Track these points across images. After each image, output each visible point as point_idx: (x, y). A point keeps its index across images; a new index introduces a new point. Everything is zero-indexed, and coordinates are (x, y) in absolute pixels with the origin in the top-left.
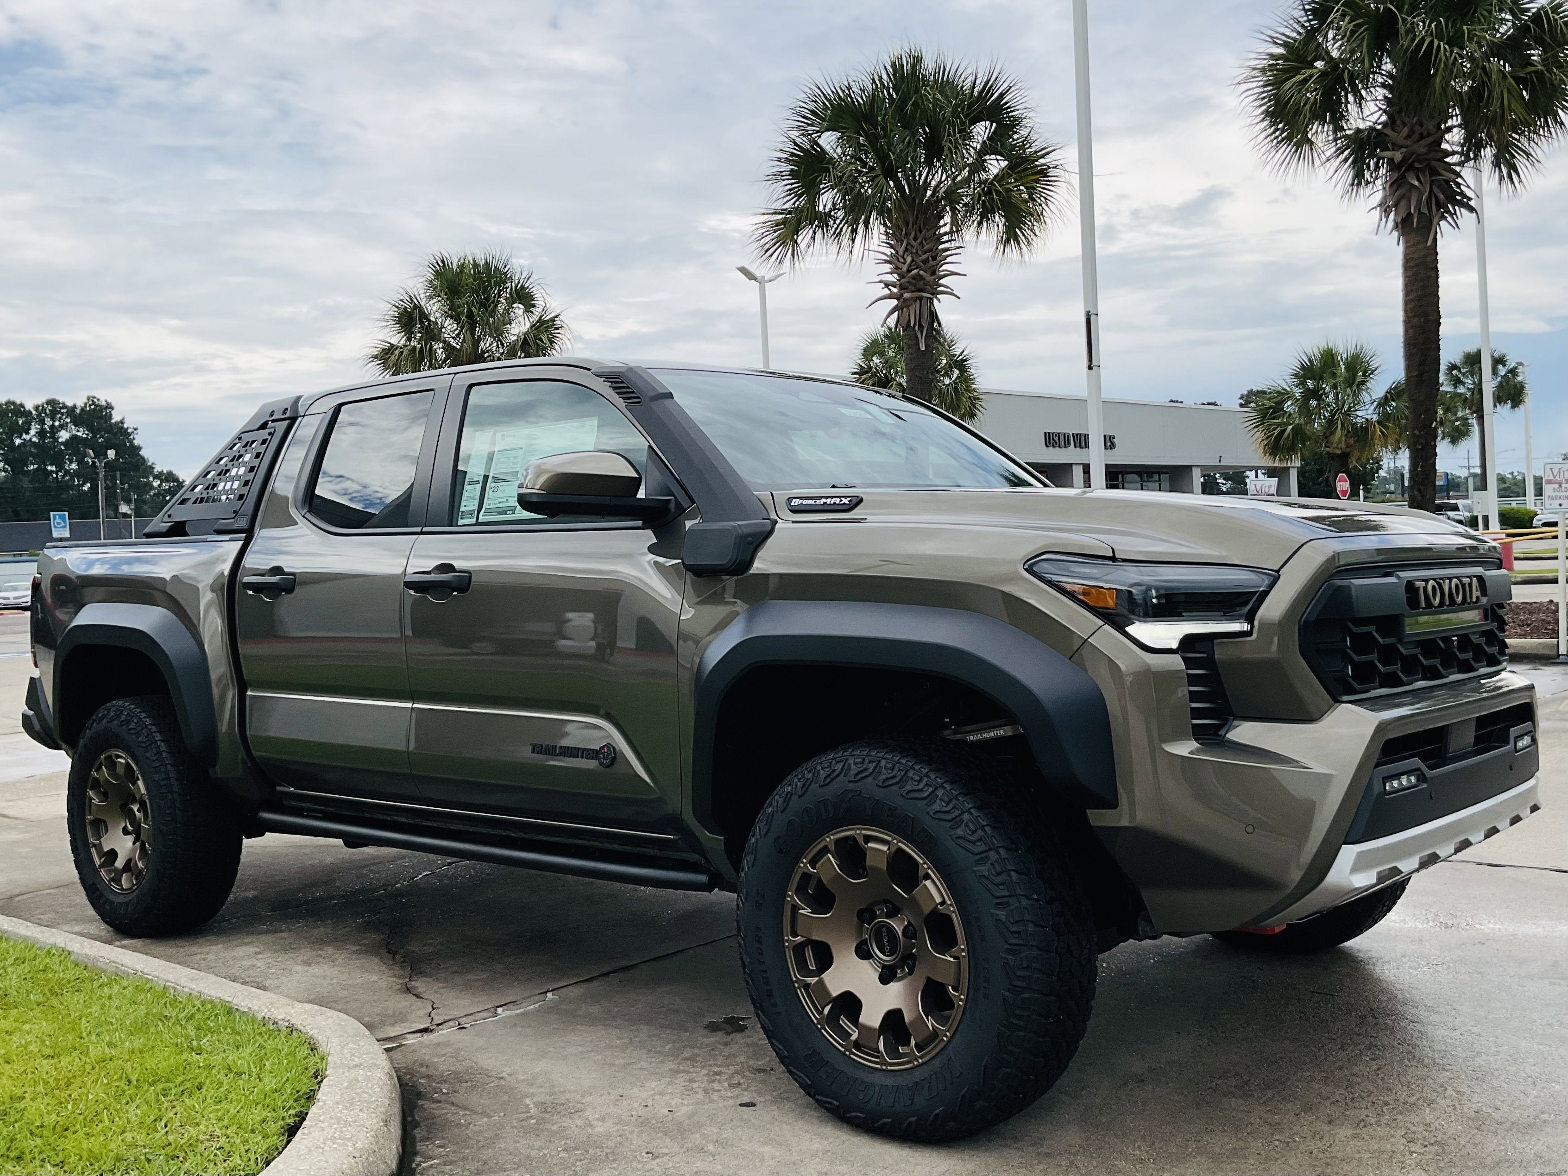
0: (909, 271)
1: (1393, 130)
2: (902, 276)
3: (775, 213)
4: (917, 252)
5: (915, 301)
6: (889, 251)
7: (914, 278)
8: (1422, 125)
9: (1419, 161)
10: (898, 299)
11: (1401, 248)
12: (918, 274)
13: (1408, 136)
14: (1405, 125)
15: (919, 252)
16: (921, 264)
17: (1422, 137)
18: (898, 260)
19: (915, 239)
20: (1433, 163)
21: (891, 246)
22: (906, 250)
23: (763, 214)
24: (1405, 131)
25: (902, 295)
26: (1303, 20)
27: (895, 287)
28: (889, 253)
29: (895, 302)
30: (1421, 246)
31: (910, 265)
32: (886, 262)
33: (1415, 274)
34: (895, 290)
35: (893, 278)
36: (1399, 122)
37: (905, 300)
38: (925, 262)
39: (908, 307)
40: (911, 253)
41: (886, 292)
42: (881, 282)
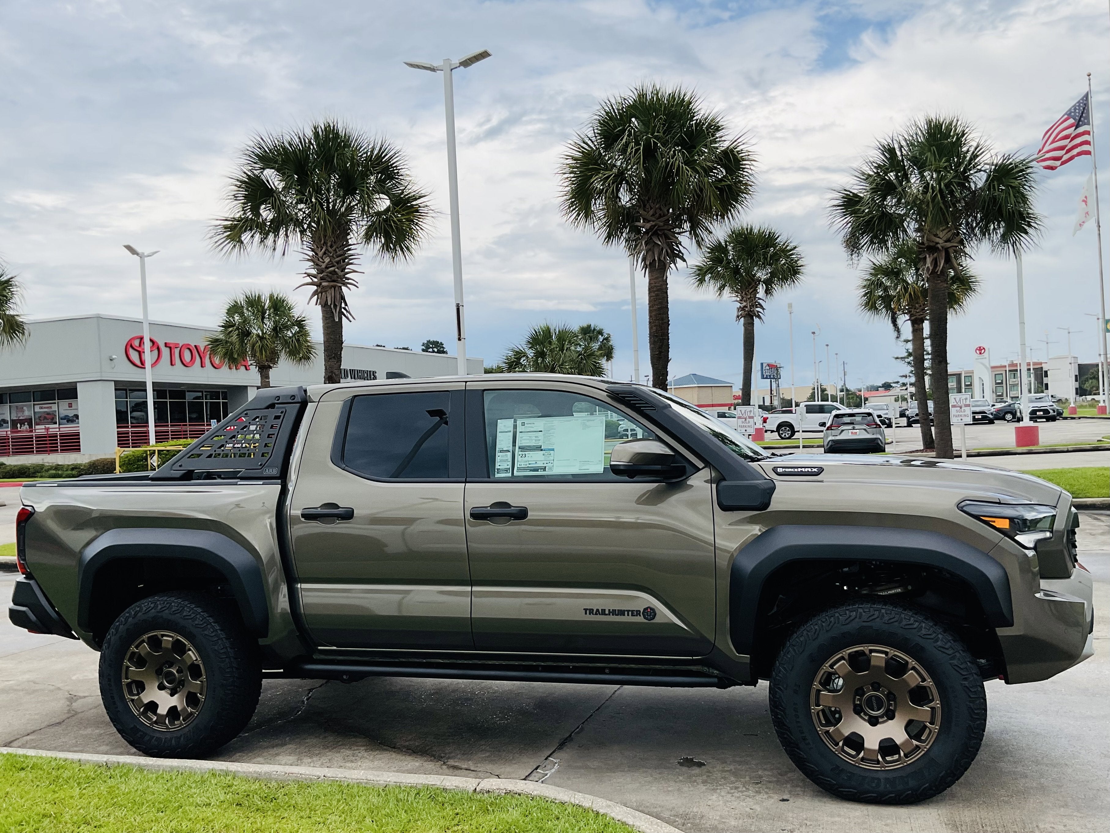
0: (327, 268)
1: (644, 210)
2: (320, 271)
3: (226, 220)
4: (333, 256)
5: (331, 288)
6: (311, 253)
7: (330, 272)
8: (660, 209)
9: (660, 230)
10: (317, 286)
11: (647, 279)
12: (334, 271)
13: (653, 215)
14: (651, 208)
15: (334, 256)
16: (335, 264)
17: (660, 216)
18: (319, 260)
19: (331, 246)
20: (666, 231)
21: (313, 250)
22: (325, 253)
23: (217, 220)
24: (651, 212)
25: (321, 284)
26: (594, 139)
27: (315, 278)
28: (311, 255)
29: (315, 288)
30: (660, 279)
31: (328, 264)
32: (308, 260)
33: (657, 295)
34: (315, 280)
35: (314, 272)
36: (648, 206)
37: (324, 287)
38: (338, 262)
39: (326, 291)
40: (329, 256)
41: (308, 280)
42: (305, 273)
